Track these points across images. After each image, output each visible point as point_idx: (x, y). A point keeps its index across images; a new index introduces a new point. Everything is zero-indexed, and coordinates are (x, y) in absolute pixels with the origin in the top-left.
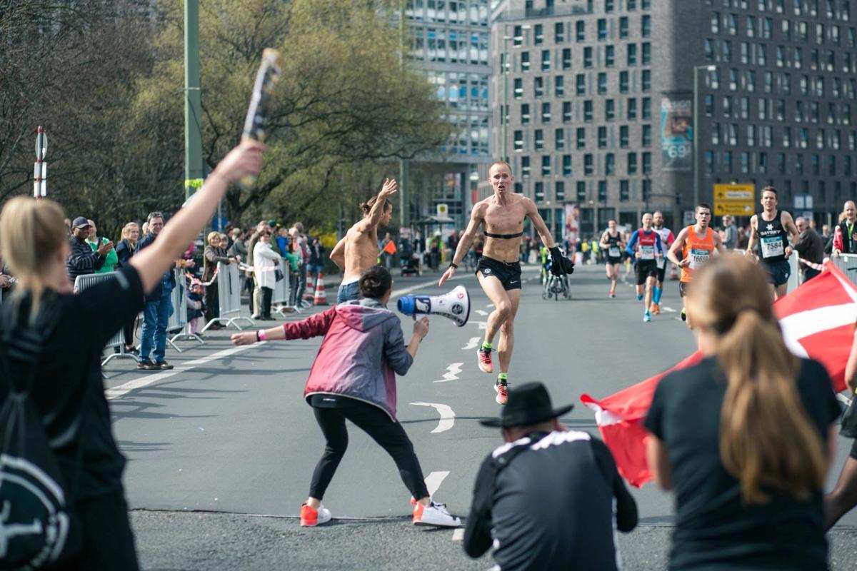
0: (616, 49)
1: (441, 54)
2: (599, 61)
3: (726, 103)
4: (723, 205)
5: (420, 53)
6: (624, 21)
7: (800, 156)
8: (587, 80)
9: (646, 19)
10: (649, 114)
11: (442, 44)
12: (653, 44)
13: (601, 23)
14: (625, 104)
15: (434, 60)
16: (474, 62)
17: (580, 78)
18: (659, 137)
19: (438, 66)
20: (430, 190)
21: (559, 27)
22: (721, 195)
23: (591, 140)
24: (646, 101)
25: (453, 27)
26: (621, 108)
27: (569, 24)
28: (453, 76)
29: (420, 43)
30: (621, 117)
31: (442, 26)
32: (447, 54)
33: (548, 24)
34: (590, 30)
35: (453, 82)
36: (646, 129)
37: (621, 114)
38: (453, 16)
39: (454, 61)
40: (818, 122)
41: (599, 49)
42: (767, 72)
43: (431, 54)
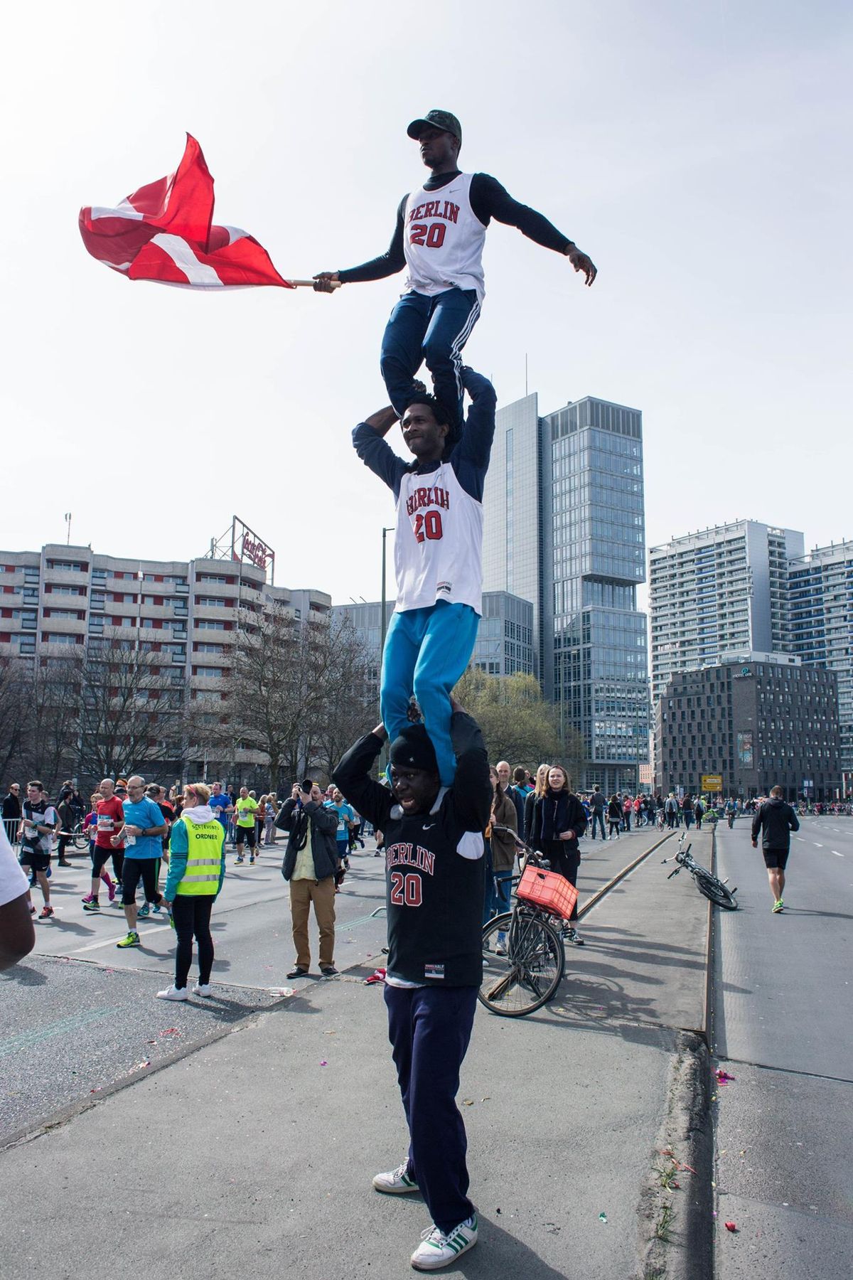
0: (716, 710)
1: (624, 714)
2: (708, 716)
3: (769, 735)
4: (706, 786)
5: (613, 713)
6: (719, 697)
7: (809, 761)
8: (702, 725)
9: (729, 696)
10: (732, 741)
11: (624, 709)
12: (733, 708)
13: (709, 698)
14: (721, 736)
15: (620, 716)
16: (641, 717)
17: (699, 724)
18: (737, 752)
19: (622, 719)
20: (620, 777)
21: (689, 700)
22: (705, 781)
23: (705, 753)
24: (731, 735)
25: (629, 701)
26: (719, 738)
27: (694, 699)
28: (630, 724)
29: (613, 708)
30: (719, 743)
31: (624, 700)
32: (627, 713)
33: (684, 700)
34: (704, 701)
35: (630, 726)
36: (731, 748)
37: (719, 741)
38: (629, 696)
39: (630, 717)
40: (818, 744)
41: (708, 710)
42: (790, 721)
43: (619, 714)
